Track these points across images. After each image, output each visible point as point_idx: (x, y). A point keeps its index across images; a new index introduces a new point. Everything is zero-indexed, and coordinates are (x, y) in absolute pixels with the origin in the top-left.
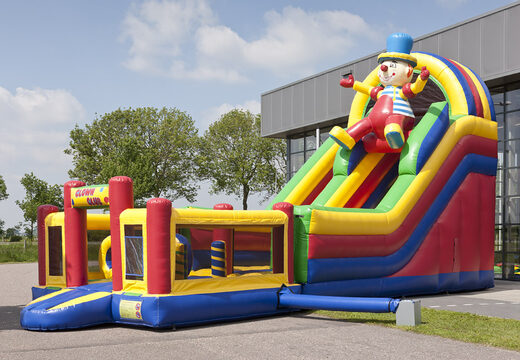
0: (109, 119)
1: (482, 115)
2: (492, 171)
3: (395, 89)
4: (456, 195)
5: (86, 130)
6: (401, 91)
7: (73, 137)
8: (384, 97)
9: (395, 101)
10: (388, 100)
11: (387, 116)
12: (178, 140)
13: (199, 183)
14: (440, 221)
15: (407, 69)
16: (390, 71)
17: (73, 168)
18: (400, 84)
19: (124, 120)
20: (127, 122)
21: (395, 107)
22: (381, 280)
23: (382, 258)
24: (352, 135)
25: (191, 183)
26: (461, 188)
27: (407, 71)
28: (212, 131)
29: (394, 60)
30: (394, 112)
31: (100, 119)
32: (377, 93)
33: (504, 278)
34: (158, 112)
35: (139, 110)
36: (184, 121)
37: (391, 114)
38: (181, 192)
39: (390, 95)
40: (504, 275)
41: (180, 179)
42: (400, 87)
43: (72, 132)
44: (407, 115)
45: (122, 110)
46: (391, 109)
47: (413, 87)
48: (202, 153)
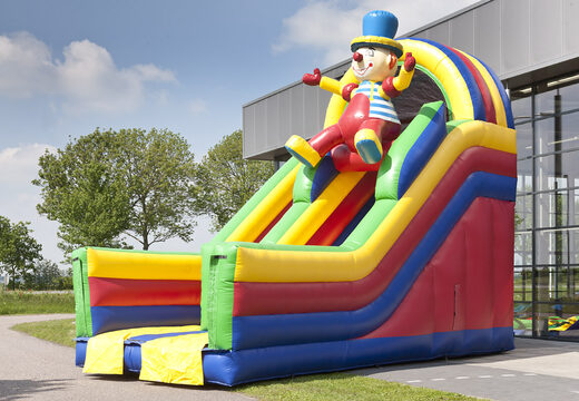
0: (86, 142)
1: (493, 120)
2: (509, 195)
3: (373, 85)
4: (458, 228)
5: (58, 157)
6: (380, 88)
7: (41, 164)
8: (358, 96)
9: (372, 101)
10: (362, 99)
11: (361, 121)
12: (168, 166)
13: (196, 218)
14: (435, 262)
15: (388, 58)
16: (367, 60)
17: (42, 202)
18: (380, 79)
19: (103, 144)
20: (107, 145)
21: (372, 108)
22: (347, 343)
23: (347, 313)
24: (315, 147)
25: (186, 219)
26: (465, 218)
27: (388, 61)
28: (212, 157)
29: (372, 46)
30: (371, 115)
31: (75, 143)
32: (350, 92)
33: (535, 336)
34: (145, 134)
35: (123, 132)
36: (179, 145)
37: (367, 117)
38: (175, 230)
39: (366, 93)
40: (534, 332)
41: (173, 214)
42: (379, 83)
43: (42, 159)
44: (389, 119)
45: (101, 131)
46: (367, 111)
47: (396, 82)
48: (198, 183)
